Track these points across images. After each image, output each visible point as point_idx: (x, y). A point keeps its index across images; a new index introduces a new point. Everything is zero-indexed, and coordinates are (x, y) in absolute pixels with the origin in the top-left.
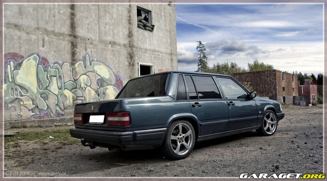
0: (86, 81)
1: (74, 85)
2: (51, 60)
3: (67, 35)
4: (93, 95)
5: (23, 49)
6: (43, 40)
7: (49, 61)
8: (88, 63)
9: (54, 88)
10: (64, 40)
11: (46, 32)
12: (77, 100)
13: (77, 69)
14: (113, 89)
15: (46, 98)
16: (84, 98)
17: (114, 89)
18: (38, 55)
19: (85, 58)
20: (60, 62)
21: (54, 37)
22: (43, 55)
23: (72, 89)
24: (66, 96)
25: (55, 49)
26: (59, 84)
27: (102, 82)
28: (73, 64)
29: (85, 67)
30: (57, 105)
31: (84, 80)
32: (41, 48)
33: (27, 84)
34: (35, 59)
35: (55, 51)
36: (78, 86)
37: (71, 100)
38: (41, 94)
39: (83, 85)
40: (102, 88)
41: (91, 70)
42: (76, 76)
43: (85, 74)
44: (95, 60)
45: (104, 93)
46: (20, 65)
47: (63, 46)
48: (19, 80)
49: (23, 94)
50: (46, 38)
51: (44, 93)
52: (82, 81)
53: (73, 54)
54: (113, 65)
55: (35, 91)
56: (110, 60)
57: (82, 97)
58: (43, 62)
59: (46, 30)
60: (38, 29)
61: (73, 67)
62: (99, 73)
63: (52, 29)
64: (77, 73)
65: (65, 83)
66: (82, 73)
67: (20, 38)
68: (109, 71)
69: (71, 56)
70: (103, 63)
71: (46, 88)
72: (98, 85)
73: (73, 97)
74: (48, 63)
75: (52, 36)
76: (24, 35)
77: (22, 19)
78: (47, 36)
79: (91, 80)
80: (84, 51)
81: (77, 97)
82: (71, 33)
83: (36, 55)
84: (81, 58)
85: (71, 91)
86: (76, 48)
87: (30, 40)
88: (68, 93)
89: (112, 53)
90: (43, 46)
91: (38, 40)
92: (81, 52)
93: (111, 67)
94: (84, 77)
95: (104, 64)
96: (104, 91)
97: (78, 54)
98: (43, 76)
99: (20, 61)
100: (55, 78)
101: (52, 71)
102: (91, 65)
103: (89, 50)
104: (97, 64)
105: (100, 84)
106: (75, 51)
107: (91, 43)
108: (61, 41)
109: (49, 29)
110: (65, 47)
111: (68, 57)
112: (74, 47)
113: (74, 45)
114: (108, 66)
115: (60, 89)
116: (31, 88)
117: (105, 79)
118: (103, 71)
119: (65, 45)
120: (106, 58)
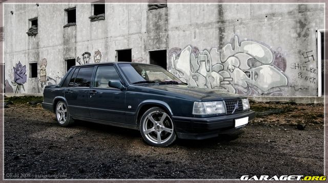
0: (234, 62)
1: (221, 67)
2: (201, 48)
3: (215, 22)
4: (241, 76)
5: (181, 44)
6: (195, 33)
7: (199, 49)
8: (237, 44)
9: (203, 71)
10: (212, 28)
11: (197, 26)
12: (224, 81)
13: (225, 52)
14: (269, 68)
15: (196, 79)
16: (231, 79)
17: (271, 69)
18: (191, 46)
19: (233, 40)
20: (209, 48)
21: (204, 28)
22: (194, 45)
23: (220, 71)
24: (213, 77)
25: (204, 38)
26: (208, 67)
27: (254, 62)
28: (220, 48)
29: (234, 49)
30: (206, 85)
31: (232, 61)
32: (193, 40)
33: (183, 69)
34: (189, 49)
35: (204, 40)
36: (226, 68)
37: (218, 81)
38: (193, 76)
39: (230, 67)
40: (253, 69)
41: (240, 51)
42: (223, 58)
43: (233, 56)
44: (246, 39)
45: (256, 74)
46: (179, 55)
47: (211, 33)
48: (178, 67)
49: (181, 76)
50: (197, 31)
51: (195, 75)
52: (230, 63)
53: (221, 38)
54: (271, 41)
55: (188, 74)
56: (265, 36)
57: (230, 78)
58: (195, 50)
59: (197, 24)
60: (191, 25)
61: (220, 50)
62: (249, 53)
63: (202, 22)
64: (224, 56)
65: (212, 66)
66: (230, 55)
67: (179, 35)
68: (263, 48)
69: (219, 41)
70: (255, 41)
71: (197, 72)
72: (249, 66)
73: (220, 78)
74: (199, 51)
75: (202, 27)
76: (181, 33)
77: (180, 22)
78: (198, 28)
79: (240, 61)
80: (233, 33)
81: (224, 78)
82: (218, 20)
83: (190, 47)
84: (229, 40)
85: (218, 73)
86: (224, 32)
87: (186, 36)
88: (215, 74)
89: (269, 27)
90: (195, 38)
91: (191, 34)
92: (228, 35)
93: (267, 43)
94: (233, 58)
95: (258, 42)
96: (257, 72)
97: (226, 38)
98: (194, 62)
99: (179, 53)
100: (204, 62)
101: (202, 57)
102: (240, 46)
103: (238, 31)
104: (248, 44)
105: (251, 65)
106: (223, 35)
107: (241, 23)
108: (210, 30)
109: (199, 22)
110: (213, 34)
111: (216, 42)
112: (222, 32)
113: (221, 30)
114: (263, 44)
115: (208, 72)
116: (186, 72)
117: (259, 58)
118: (256, 51)
119: (214, 32)
120: (259, 35)
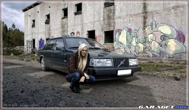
0: (152, 38)
1: (144, 40)
2: (133, 29)
3: (141, 13)
4: (156, 46)
5: (122, 27)
6: (130, 20)
7: (132, 29)
8: (154, 26)
9: (134, 43)
10: (139, 16)
11: (131, 15)
12: (146, 49)
13: (147, 31)
15: (130, 48)
16: (150, 48)
17: (175, 42)
18: (127, 28)
19: (152, 24)
20: (137, 29)
21: (135, 17)
22: (129, 27)
23: (143, 43)
24: (139, 47)
25: (135, 23)
26: (136, 41)
27: (164, 37)
28: (144, 29)
29: (152, 29)
30: (135, 51)
31: (151, 37)
32: (129, 24)
34: (126, 30)
35: (135, 24)
36: (147, 41)
37: (142, 49)
38: (128, 46)
39: (150, 40)
40: (164, 42)
41: (156, 30)
42: (146, 35)
43: (152, 34)
44: (160, 23)
45: (166, 45)
46: (120, 34)
47: (139, 20)
48: (120, 40)
49: (121, 46)
50: (131, 19)
51: (129, 45)
52: (149, 38)
53: (145, 23)
54: (175, 24)
55: (125, 44)
56: (172, 21)
57: (149, 47)
58: (130, 30)
59: (131, 14)
60: (127, 15)
61: (144, 30)
62: (162, 31)
63: (134, 13)
64: (146, 33)
65: (139, 40)
66: (150, 33)
67: (120, 22)
68: (171, 29)
69: (143, 24)
70: (166, 24)
71: (130, 43)
72: (161, 39)
73: (144, 47)
74: (131, 31)
75: (133, 17)
76: (122, 20)
77: (121, 13)
78: (132, 17)
79: (155, 37)
80: (152, 19)
81: (146, 47)
82: (143, 12)
83: (126, 28)
84: (149, 24)
85: (142, 44)
86: (147, 19)
87: (124, 22)
88: (141, 45)
89: (175, 15)
91: (127, 20)
92: (149, 21)
93: (173, 25)
94: (151, 35)
95: (167, 25)
96: (166, 43)
97: (147, 22)
98: (129, 37)
99: (120, 32)
100: (134, 38)
101: (133, 34)
102: (156, 27)
103: (155, 18)
104: (161, 26)
105: (162, 39)
106: (146, 21)
107: (157, 13)
108: (138, 18)
109: (132, 13)
110: (140, 20)
111: (141, 25)
112: (145, 19)
113: (145, 18)
114: (170, 26)
115: (137, 43)
116: (124, 43)
117: (167, 35)
118: (166, 30)
119: (140, 19)
120: (168, 20)
